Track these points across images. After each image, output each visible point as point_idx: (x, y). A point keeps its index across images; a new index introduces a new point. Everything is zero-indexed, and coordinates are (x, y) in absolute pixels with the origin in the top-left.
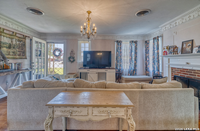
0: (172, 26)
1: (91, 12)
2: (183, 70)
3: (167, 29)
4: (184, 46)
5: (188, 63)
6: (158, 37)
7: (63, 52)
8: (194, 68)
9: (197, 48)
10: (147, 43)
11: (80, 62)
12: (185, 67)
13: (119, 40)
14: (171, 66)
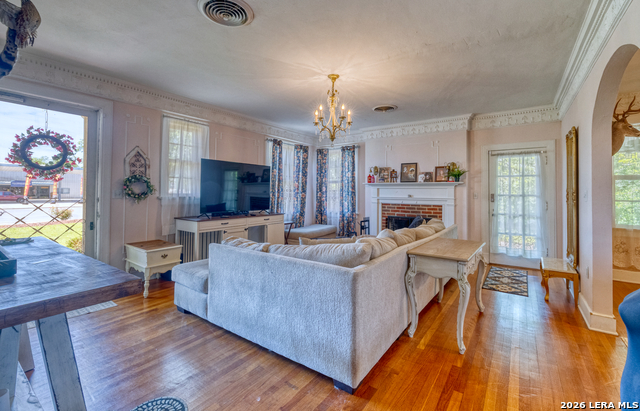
0: (384, 136)
1: (338, 76)
2: (402, 207)
3: (375, 137)
4: (405, 169)
5: (410, 196)
6: (354, 147)
7: (80, 154)
8: (419, 203)
9: (423, 175)
10: (322, 153)
11: (173, 199)
12: (405, 202)
13: (279, 138)
14: (381, 201)
